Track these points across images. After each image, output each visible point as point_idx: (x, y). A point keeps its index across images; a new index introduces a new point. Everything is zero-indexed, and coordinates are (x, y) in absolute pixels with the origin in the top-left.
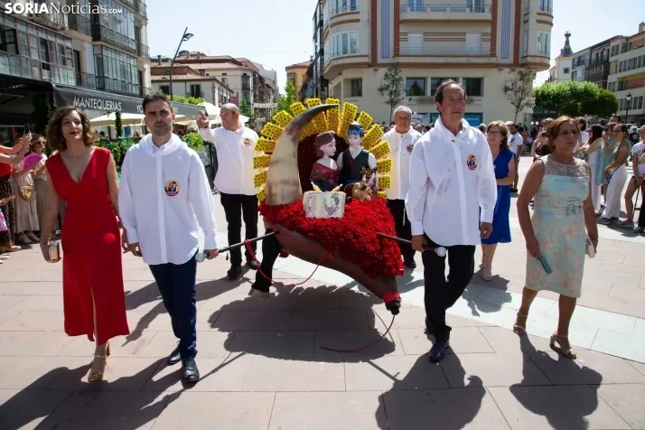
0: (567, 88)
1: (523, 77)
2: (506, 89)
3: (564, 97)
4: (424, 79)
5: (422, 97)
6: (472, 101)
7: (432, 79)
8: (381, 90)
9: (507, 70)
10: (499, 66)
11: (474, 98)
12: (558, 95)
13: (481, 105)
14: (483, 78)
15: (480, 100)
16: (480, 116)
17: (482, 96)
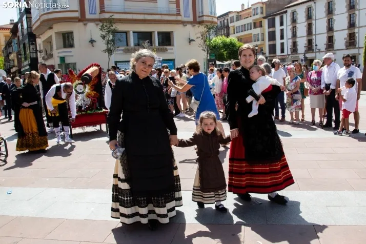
0: (220, 42)
2: (191, 41)
4: (126, 33)
6: (166, 50)
7: (134, 32)
8: (92, 41)
9: (189, 26)
10: (184, 23)
11: (168, 47)
12: (215, 46)
13: (172, 53)
14: (172, 32)
15: (172, 49)
16: (173, 62)
17: (173, 45)
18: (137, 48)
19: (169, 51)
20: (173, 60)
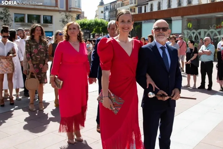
1: (67, 17)
3: (92, 25)
4: (24, 14)
5: (23, 23)
6: (47, 26)
7: (28, 15)
9: (63, 13)
10: (59, 11)
11: (49, 24)
13: (52, 28)
14: (52, 16)
15: (52, 26)
16: (52, 33)
17: (53, 24)
18: (29, 24)
19: (49, 26)
20: (52, 32)
